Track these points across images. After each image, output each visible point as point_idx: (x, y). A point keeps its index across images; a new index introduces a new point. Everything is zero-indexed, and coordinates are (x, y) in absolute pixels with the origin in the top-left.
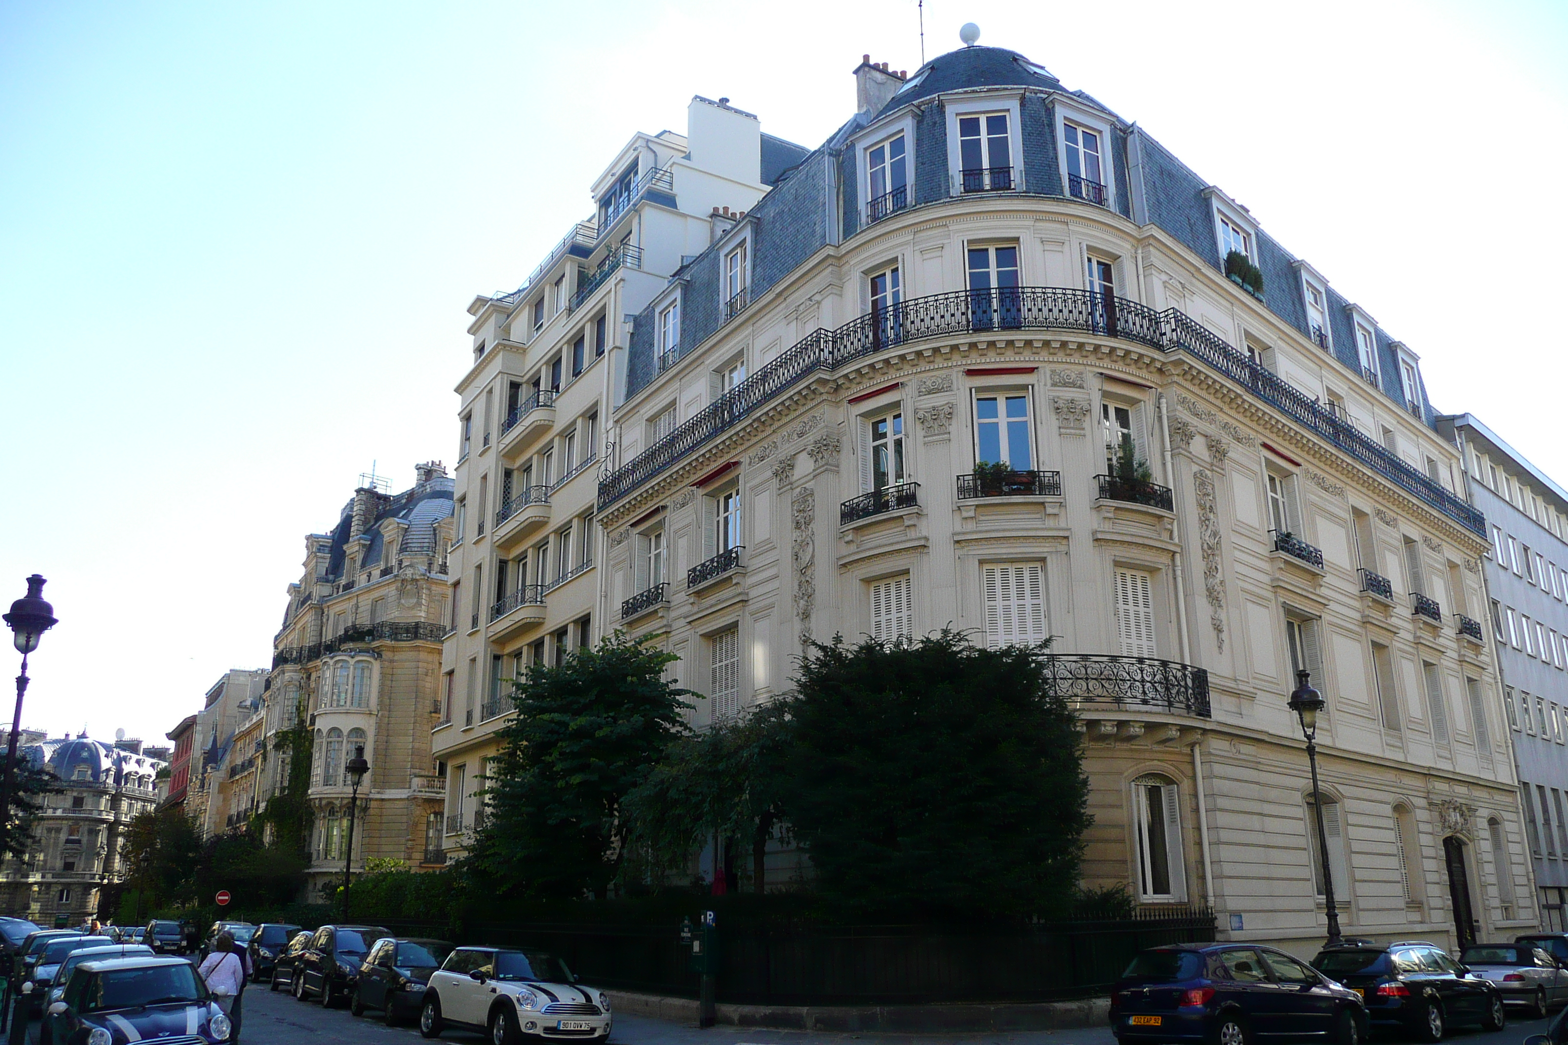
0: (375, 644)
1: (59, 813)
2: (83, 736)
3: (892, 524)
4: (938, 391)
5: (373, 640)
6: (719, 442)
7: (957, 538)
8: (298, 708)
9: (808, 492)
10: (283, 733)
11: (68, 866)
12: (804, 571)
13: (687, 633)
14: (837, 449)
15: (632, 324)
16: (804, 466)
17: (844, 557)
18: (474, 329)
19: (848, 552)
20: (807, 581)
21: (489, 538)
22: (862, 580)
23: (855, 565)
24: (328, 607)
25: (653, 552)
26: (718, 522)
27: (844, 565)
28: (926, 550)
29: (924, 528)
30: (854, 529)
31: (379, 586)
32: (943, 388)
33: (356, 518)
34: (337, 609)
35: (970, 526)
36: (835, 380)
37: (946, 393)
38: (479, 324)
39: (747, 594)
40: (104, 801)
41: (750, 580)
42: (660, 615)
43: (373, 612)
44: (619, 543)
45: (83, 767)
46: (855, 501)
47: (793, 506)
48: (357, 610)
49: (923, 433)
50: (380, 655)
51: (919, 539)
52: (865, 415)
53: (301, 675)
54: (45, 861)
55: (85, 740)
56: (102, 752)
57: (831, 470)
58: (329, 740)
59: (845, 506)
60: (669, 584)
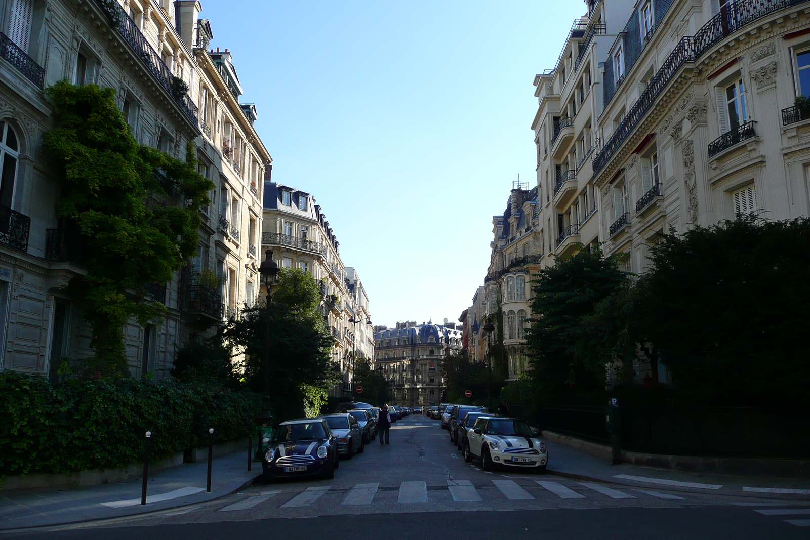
0: (526, 267)
1: (425, 357)
2: (430, 322)
3: (740, 152)
4: (765, 55)
5: (524, 265)
6: (641, 124)
7: (785, 152)
8: (497, 302)
9: (690, 142)
10: (492, 314)
11: (432, 380)
12: (691, 191)
13: (640, 239)
14: (705, 111)
15: (603, 68)
16: (687, 126)
17: (712, 178)
18: (537, 94)
19: (715, 174)
20: (694, 198)
21: (551, 204)
22: (725, 191)
23: (720, 182)
24: (505, 251)
25: (624, 196)
26: (651, 172)
27: (714, 184)
28: (764, 165)
29: (763, 150)
30: (716, 159)
31: (525, 237)
32: (768, 53)
33: (513, 205)
34: (509, 251)
35: (795, 142)
36: (697, 67)
37: (772, 56)
38: (539, 89)
39: (665, 211)
40: (442, 351)
41: (666, 203)
42: (626, 231)
43: (524, 251)
44: (607, 194)
45: (431, 337)
46: (716, 142)
47: (683, 153)
48: (517, 251)
49: (757, 87)
50: (528, 272)
51: (758, 157)
52: (720, 85)
53: (497, 286)
54: (422, 378)
55: (431, 324)
56: (439, 329)
57: (701, 126)
58: (509, 316)
59: (711, 146)
60: (629, 213)
